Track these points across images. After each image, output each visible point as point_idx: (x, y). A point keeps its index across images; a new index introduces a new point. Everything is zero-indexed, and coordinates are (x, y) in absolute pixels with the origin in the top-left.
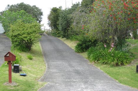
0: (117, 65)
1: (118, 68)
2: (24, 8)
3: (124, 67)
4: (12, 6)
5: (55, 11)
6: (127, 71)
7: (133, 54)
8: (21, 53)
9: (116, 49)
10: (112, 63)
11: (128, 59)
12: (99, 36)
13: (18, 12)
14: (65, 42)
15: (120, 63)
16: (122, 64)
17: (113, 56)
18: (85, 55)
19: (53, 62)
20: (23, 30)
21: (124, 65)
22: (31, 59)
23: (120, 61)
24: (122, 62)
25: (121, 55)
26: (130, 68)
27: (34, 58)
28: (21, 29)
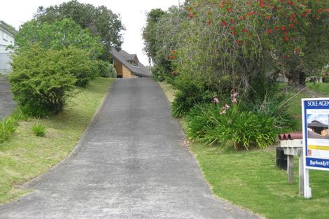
0: (240, 147)
1: (240, 155)
2: (75, 12)
3: (254, 152)
7: (290, 119)
8: (26, 121)
9: (242, 109)
10: (228, 143)
11: (269, 131)
13: (57, 24)
15: (247, 141)
16: (254, 145)
17: (231, 126)
19: (99, 141)
20: (38, 66)
21: (258, 148)
22: (40, 134)
23: (247, 137)
24: (253, 139)
25: (250, 123)
26: (268, 154)
27: (49, 130)
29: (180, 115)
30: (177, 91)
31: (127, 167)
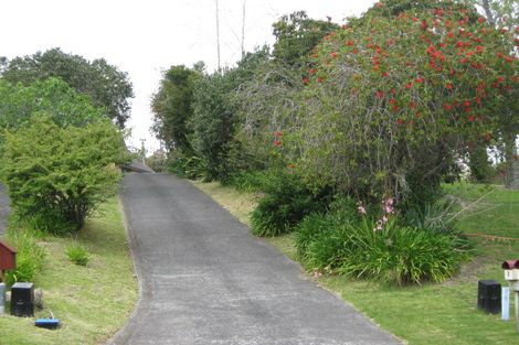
0: (407, 280)
1: (411, 294)
2: (62, 68)
3: (431, 287)
4: (18, 61)
5: (178, 78)
6: (443, 305)
8: (45, 240)
9: (403, 223)
10: (389, 274)
11: (447, 257)
12: (339, 172)
13: (39, 86)
14: (214, 197)
15: (417, 273)
16: (426, 278)
17: (390, 249)
18: (288, 245)
19: (167, 272)
21: (434, 282)
22: (81, 262)
23: (417, 265)
24: (426, 268)
25: (420, 244)
26: (453, 291)
27: (92, 257)
28: (47, 148)
29: (268, 232)
30: (262, 195)
31: (248, 313)
